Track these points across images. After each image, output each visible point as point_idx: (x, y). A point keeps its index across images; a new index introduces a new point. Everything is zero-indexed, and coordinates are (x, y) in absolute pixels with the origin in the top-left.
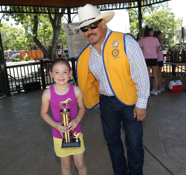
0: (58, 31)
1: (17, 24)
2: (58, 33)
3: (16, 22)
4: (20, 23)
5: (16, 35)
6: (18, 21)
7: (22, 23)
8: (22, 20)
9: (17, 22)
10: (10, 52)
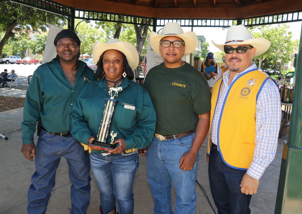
0: (142, 41)
1: (98, 28)
2: (142, 43)
3: (96, 25)
4: (101, 27)
5: (96, 37)
6: (100, 24)
7: (103, 27)
8: (103, 23)
9: (98, 25)
10: (86, 57)
